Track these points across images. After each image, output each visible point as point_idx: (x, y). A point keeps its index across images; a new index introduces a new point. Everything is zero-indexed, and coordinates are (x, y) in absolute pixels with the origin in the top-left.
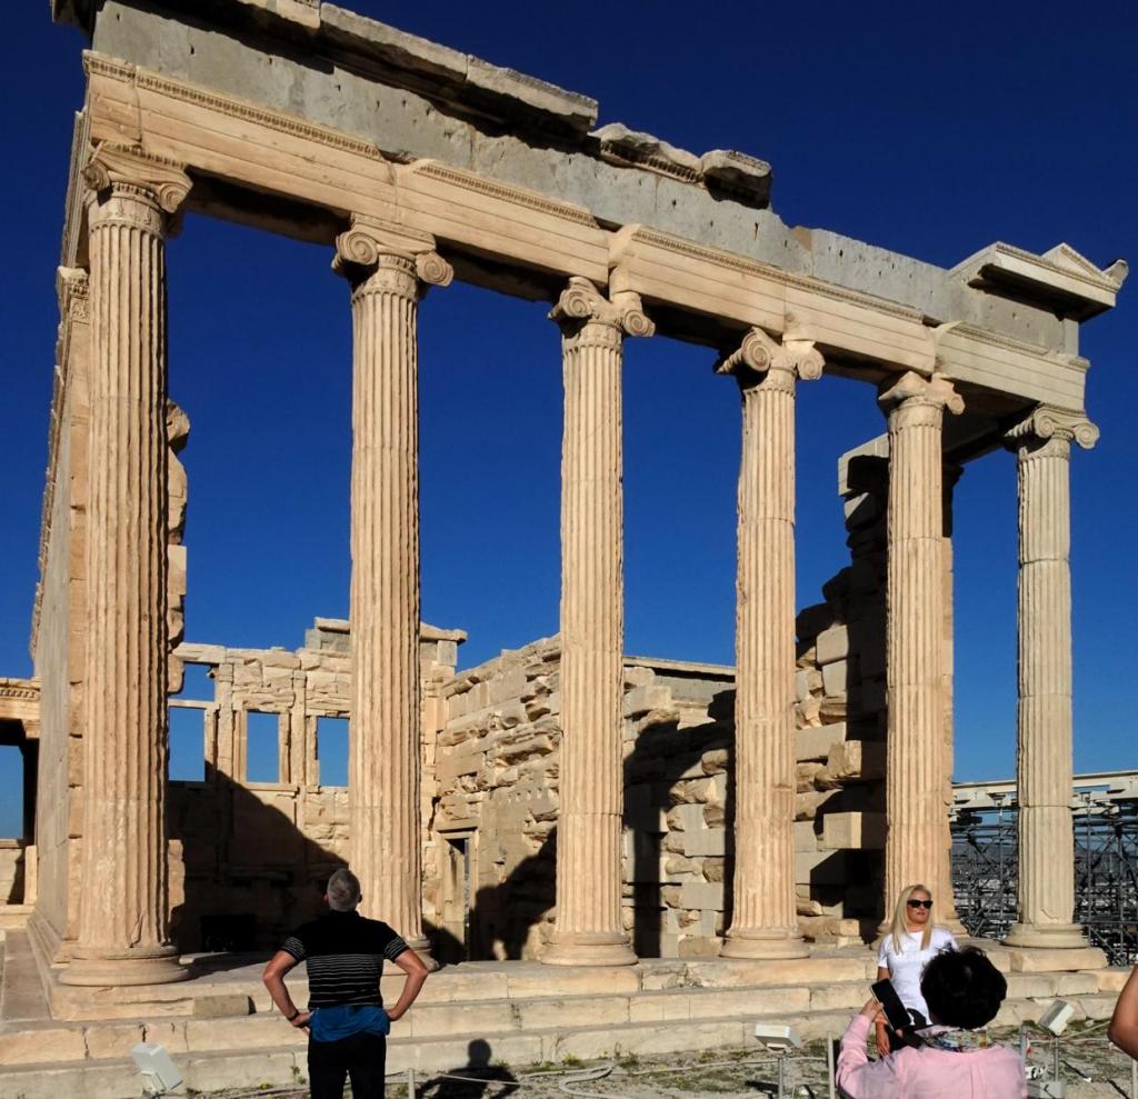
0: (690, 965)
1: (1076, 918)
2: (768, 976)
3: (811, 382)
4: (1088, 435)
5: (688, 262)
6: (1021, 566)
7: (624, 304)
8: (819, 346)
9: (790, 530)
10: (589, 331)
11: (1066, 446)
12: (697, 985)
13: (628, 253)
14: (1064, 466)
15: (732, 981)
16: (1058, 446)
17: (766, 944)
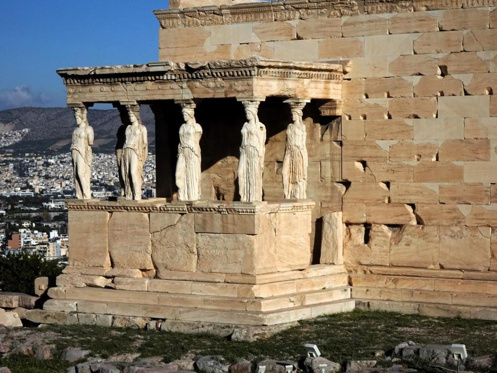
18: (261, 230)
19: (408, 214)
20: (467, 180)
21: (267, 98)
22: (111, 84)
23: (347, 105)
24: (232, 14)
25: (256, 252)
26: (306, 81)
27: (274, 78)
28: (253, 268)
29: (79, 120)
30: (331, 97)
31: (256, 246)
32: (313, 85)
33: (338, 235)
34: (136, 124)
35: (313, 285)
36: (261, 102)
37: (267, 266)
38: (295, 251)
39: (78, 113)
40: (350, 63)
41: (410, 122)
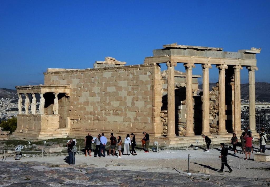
0: (216, 135)
1: (256, 129)
2: (223, 136)
3: (227, 69)
4: (257, 69)
5: (215, 59)
6: (249, 85)
7: (209, 65)
8: (228, 65)
9: (225, 86)
10: (206, 69)
11: (254, 71)
12: (217, 138)
13: (210, 60)
14: (254, 73)
15: (220, 137)
16: (253, 71)
17: (223, 133)
18: (43, 120)
19: (78, 117)
20: (87, 110)
21: (45, 93)
22: (23, 90)
23: (70, 94)
24: (55, 74)
25: (42, 125)
26: (58, 89)
27: (47, 89)
28: (41, 128)
29: (19, 97)
30: (66, 92)
31: (42, 124)
32: (60, 90)
33: (68, 122)
34: (27, 98)
35: (58, 132)
36: (44, 94)
37: (45, 128)
38: (54, 125)
39: (19, 96)
40: (71, 85)
41: (79, 98)
